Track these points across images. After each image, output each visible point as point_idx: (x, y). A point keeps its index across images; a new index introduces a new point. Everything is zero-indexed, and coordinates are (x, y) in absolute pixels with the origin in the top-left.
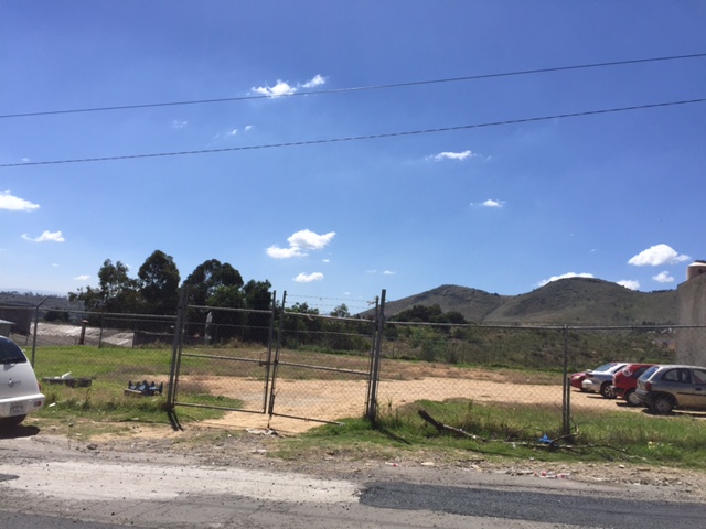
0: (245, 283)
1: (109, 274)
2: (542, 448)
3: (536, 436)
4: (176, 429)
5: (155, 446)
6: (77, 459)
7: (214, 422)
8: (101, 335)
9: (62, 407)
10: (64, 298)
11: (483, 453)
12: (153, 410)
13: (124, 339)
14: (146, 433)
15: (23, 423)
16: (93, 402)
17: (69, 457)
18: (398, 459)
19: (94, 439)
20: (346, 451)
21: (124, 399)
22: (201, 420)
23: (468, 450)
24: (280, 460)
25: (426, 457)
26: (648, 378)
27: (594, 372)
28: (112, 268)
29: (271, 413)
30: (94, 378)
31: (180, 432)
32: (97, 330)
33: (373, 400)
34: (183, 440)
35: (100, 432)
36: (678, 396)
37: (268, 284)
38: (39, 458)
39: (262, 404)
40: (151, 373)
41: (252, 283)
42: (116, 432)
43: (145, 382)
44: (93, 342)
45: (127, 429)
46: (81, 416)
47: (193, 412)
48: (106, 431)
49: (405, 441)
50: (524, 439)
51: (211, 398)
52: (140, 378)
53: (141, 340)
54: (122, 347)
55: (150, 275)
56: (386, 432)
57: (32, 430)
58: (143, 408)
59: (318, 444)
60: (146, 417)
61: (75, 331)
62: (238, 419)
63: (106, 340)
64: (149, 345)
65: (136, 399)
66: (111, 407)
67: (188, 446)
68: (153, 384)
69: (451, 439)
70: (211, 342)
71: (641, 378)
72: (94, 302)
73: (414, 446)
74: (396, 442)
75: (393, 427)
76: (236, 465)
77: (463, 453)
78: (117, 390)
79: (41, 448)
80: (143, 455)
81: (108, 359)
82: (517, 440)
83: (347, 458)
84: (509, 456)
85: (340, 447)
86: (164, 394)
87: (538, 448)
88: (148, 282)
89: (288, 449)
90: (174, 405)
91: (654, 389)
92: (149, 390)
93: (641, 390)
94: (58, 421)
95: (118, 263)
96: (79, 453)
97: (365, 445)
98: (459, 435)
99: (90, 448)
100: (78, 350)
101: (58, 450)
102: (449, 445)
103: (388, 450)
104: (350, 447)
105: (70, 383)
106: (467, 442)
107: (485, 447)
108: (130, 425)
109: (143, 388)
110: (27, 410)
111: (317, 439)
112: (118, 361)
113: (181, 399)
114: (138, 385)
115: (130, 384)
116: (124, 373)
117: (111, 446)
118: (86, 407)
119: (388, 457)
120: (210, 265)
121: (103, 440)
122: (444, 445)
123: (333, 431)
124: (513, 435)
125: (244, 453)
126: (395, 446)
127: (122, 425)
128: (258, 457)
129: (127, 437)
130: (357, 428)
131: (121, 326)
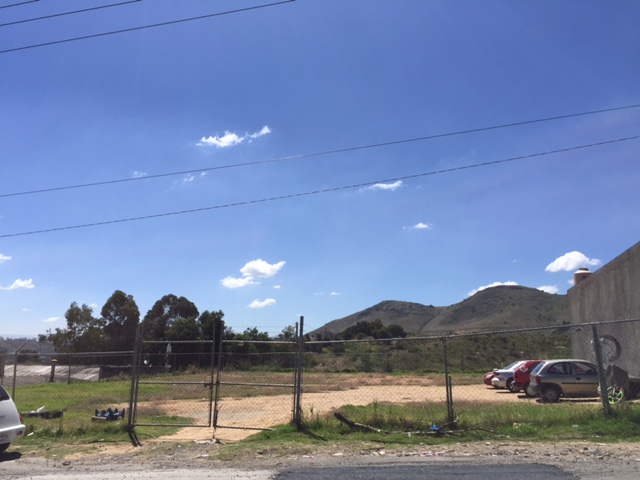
0: (200, 314)
1: (75, 315)
2: (431, 435)
3: (428, 426)
4: (135, 445)
5: (119, 459)
6: (55, 472)
7: (168, 438)
8: (70, 372)
9: (39, 435)
10: (34, 340)
11: (385, 442)
12: (116, 432)
13: (91, 374)
14: (110, 450)
15: (7, 450)
16: (65, 428)
17: (48, 472)
18: (315, 452)
19: (67, 458)
20: (273, 450)
21: (91, 425)
22: (157, 436)
23: (373, 441)
24: (218, 461)
25: (338, 449)
26: (537, 373)
27: (500, 371)
28: (78, 309)
29: (215, 426)
30: (65, 410)
31: (139, 447)
32: (66, 368)
33: (298, 408)
34: (141, 453)
35: (73, 452)
36: (563, 386)
37: (221, 314)
38: (24, 474)
39: (207, 419)
40: (115, 402)
41: (206, 314)
42: (86, 451)
43: (109, 410)
44: (62, 379)
45: (95, 448)
46: (56, 441)
47: (151, 430)
48: (77, 451)
49: (322, 438)
50: (418, 429)
51: (167, 418)
52: (106, 407)
53: (105, 374)
54: (89, 381)
55: (112, 314)
56: (309, 433)
57: (16, 455)
58: (108, 431)
59: (252, 446)
60: (110, 437)
61: (45, 370)
62: (189, 434)
63: (75, 376)
64: (114, 378)
65: (102, 424)
66: (81, 432)
67: (145, 457)
68: (116, 411)
69: (360, 434)
70: (171, 371)
71: (532, 373)
72: (62, 342)
73: (329, 442)
74: (315, 440)
75: (315, 429)
76: (183, 467)
77: (367, 444)
78: (86, 419)
79: (24, 467)
80: (108, 466)
81: (77, 393)
82: (413, 430)
83: (273, 456)
84: (404, 443)
85: (268, 447)
86: (126, 418)
87: (428, 435)
88: (110, 319)
89: (226, 452)
90: (133, 426)
91: (543, 381)
92: (112, 416)
93: (533, 383)
94: (36, 446)
95: (84, 306)
96: (56, 469)
97: (289, 444)
98: (367, 430)
99: (64, 464)
100: (48, 387)
101: (39, 467)
102: (358, 439)
103: (308, 446)
104: (277, 447)
105: (45, 415)
106: (372, 435)
107: (387, 438)
108: (97, 445)
109: (107, 414)
110: (11, 438)
111: (252, 443)
112: (86, 394)
113: (139, 421)
114: (104, 412)
115: (97, 412)
116: (91, 403)
117: (82, 462)
118: (60, 434)
119: (307, 452)
120: (168, 300)
121: (75, 458)
122: (353, 439)
123: (266, 435)
124: (408, 426)
125: (190, 458)
126: (314, 443)
127: (91, 445)
128: (201, 460)
129: (95, 454)
130: (285, 431)
131: (88, 363)
